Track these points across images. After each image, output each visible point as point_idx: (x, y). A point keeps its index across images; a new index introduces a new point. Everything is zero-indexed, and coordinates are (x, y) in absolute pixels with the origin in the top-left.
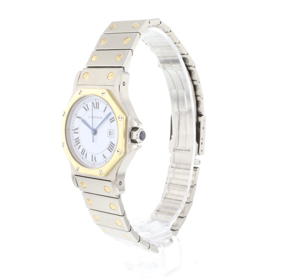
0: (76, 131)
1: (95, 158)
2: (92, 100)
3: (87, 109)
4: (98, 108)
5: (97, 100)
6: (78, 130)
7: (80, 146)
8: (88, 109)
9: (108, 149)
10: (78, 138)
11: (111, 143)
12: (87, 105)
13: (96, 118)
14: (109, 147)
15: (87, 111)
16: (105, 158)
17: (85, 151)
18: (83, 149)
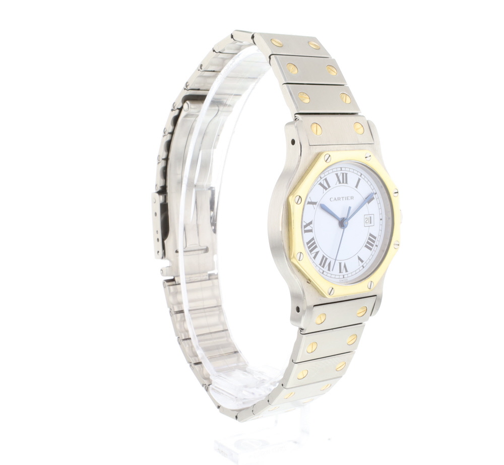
0: (308, 228)
1: (345, 266)
2: (335, 170)
3: (327, 187)
4: (346, 183)
5: (343, 169)
6: (311, 225)
7: (317, 253)
8: (329, 187)
9: (366, 246)
10: (313, 239)
11: (371, 235)
12: (326, 180)
13: (344, 199)
14: (368, 242)
15: (327, 190)
16: (362, 261)
17: (326, 259)
18: (324, 257)
